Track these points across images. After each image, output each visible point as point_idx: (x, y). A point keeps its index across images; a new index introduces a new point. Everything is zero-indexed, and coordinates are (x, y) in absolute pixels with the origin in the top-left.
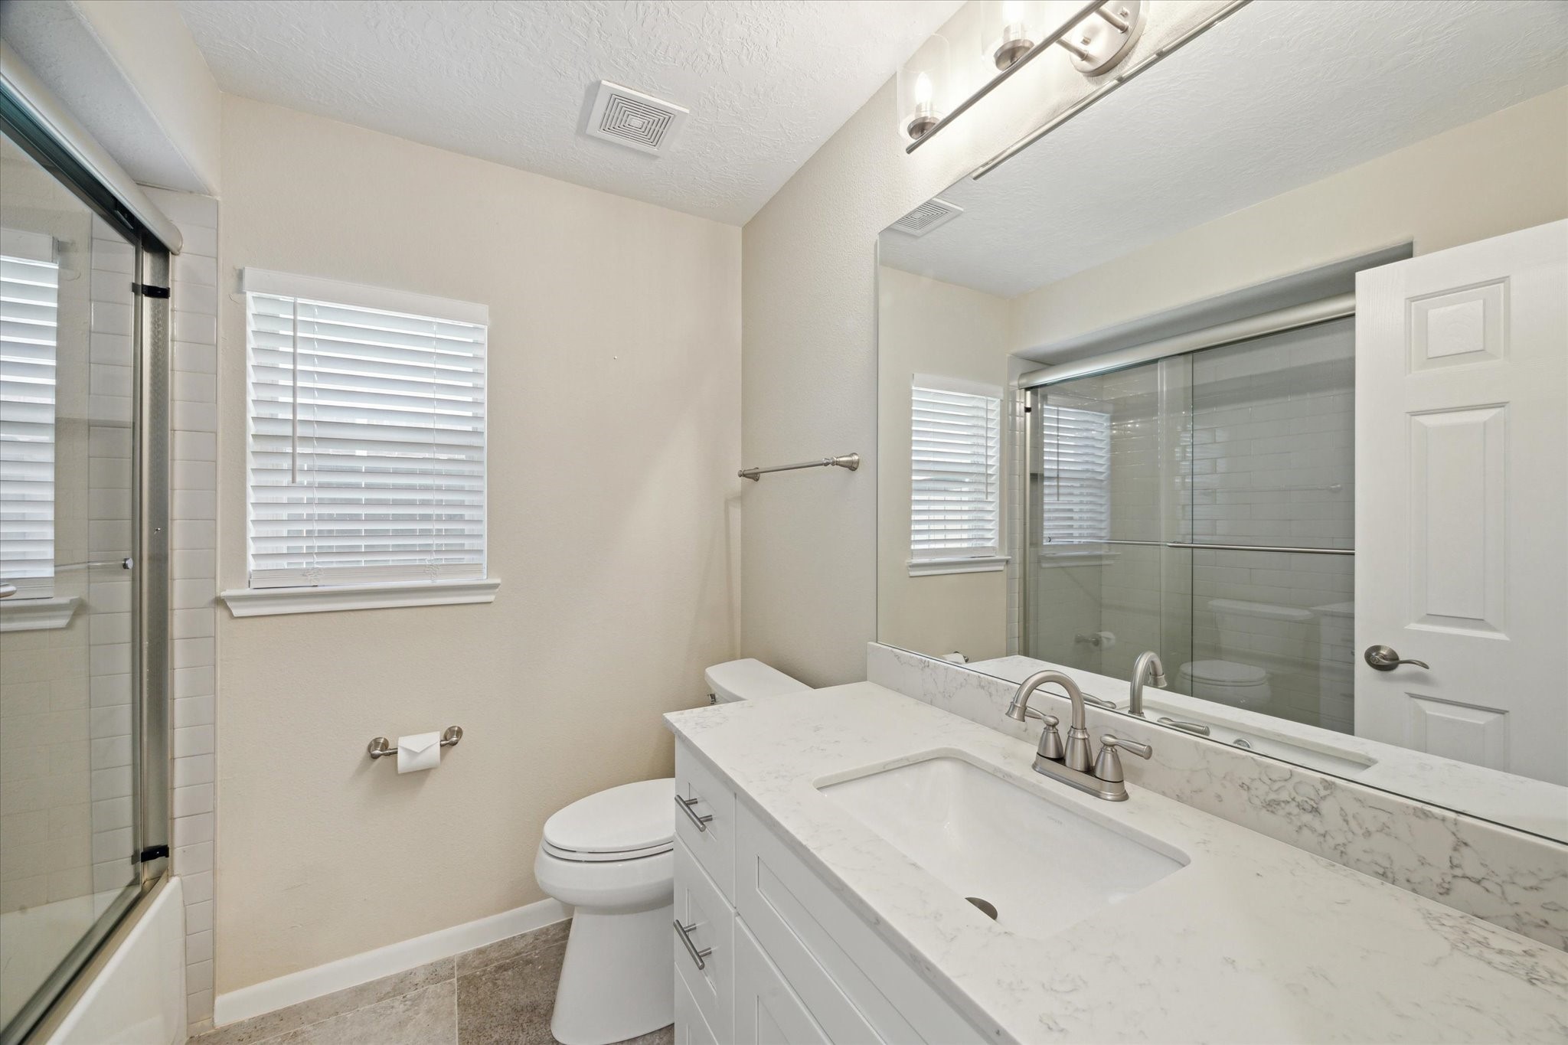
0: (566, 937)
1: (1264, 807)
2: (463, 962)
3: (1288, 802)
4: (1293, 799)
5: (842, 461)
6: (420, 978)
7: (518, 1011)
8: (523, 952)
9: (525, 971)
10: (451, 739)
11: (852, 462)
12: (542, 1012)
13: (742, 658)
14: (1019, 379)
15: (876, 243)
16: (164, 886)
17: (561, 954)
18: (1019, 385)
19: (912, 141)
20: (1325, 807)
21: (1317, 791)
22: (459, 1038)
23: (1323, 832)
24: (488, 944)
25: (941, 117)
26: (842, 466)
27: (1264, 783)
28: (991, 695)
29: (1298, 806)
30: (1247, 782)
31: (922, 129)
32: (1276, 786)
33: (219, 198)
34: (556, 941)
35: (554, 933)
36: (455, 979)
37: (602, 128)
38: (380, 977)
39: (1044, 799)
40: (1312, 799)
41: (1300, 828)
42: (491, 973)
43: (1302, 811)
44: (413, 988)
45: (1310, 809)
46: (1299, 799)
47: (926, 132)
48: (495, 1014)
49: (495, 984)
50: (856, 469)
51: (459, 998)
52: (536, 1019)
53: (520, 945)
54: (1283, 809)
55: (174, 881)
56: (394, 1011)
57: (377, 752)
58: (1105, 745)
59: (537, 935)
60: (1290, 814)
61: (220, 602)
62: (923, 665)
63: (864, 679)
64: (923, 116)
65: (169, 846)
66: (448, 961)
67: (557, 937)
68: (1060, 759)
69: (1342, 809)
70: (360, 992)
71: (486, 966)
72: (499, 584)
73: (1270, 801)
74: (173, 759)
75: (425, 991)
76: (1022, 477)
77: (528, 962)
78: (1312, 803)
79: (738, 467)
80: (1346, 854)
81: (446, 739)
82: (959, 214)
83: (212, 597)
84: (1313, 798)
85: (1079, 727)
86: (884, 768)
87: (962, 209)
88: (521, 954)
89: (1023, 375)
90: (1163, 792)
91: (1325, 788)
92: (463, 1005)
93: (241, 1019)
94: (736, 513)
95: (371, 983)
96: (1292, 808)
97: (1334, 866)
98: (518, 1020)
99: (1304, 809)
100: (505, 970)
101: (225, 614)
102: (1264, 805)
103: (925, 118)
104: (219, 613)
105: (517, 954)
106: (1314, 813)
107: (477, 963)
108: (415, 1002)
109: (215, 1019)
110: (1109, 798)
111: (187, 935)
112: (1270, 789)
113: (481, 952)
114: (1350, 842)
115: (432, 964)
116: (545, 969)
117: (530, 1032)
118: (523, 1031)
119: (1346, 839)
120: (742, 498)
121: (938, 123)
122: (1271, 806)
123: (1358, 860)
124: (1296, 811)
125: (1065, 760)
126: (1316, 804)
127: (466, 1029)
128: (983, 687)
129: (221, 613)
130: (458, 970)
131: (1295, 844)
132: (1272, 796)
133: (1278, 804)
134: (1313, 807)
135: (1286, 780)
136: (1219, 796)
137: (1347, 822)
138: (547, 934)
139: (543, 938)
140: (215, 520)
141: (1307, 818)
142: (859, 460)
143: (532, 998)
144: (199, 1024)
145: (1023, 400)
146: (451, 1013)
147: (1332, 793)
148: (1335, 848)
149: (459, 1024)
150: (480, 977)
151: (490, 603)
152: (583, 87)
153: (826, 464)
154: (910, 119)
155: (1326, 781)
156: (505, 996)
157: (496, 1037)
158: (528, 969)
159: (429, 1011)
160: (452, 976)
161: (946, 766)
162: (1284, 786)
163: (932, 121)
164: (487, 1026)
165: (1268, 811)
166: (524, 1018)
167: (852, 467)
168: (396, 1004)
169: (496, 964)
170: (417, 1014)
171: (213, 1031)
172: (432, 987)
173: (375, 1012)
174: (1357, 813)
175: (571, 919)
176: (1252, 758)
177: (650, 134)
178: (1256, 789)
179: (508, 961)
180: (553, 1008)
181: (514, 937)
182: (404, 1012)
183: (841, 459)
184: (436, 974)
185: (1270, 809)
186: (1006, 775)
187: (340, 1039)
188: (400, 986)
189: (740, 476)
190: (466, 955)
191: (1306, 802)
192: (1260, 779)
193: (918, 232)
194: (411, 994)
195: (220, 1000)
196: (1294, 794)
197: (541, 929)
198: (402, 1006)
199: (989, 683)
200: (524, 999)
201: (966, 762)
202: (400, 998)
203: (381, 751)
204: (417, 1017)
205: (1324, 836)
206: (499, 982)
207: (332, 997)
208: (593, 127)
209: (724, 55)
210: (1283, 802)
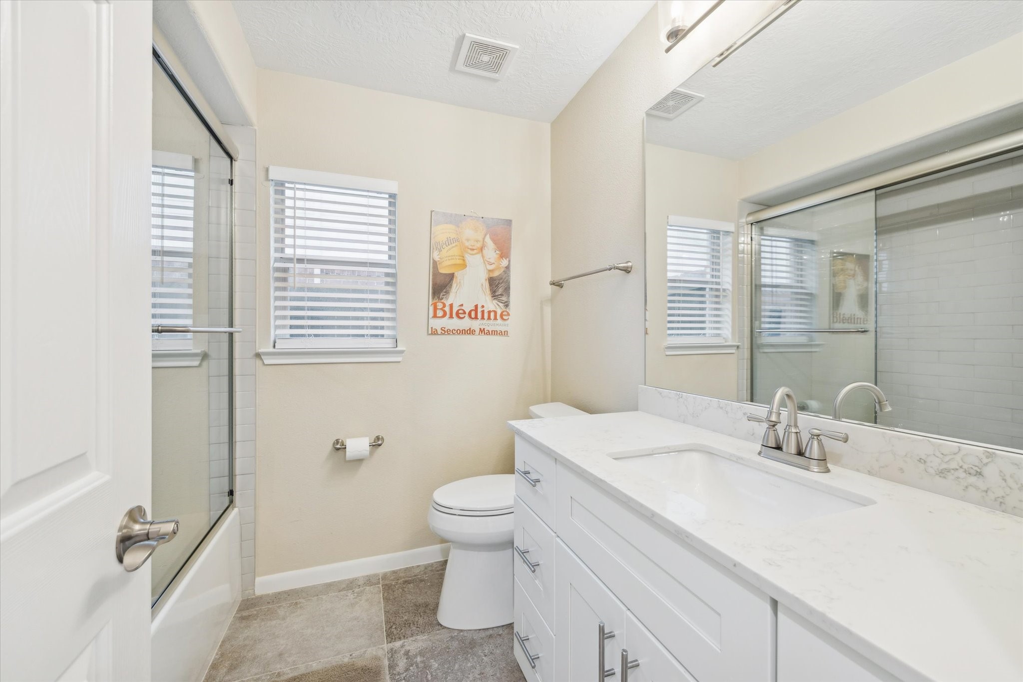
0: (444, 569)
1: (937, 474)
2: (385, 577)
3: (957, 469)
4: (961, 467)
5: (621, 267)
6: (361, 582)
7: (417, 606)
8: (418, 575)
9: (420, 585)
10: (377, 443)
11: (627, 267)
12: (431, 608)
13: (552, 401)
14: (746, 218)
15: (644, 118)
16: (231, 512)
17: (441, 578)
18: (746, 222)
19: (669, 44)
20: (986, 471)
21: (981, 460)
22: (385, 616)
23: (985, 489)
24: (399, 568)
25: (689, 25)
26: (619, 269)
27: (937, 457)
28: (727, 413)
29: (965, 471)
30: (923, 457)
31: (676, 35)
32: (947, 459)
33: (256, 128)
34: (438, 571)
35: (436, 566)
36: (381, 585)
37: (465, 65)
38: (340, 579)
39: (767, 472)
40: (976, 466)
41: (967, 487)
42: (401, 584)
43: (968, 475)
44: (358, 587)
45: (975, 473)
46: (965, 466)
47: (679, 37)
48: (404, 606)
49: (403, 590)
50: (630, 272)
51: (383, 595)
52: (428, 611)
53: (417, 571)
54: (953, 474)
55: (236, 510)
56: (348, 598)
57: (338, 446)
58: (812, 435)
59: (426, 567)
60: (958, 478)
61: (258, 355)
62: (678, 397)
63: (636, 409)
64: (677, 25)
65: (234, 490)
66: (376, 575)
67: (438, 569)
68: (779, 448)
69: (1001, 471)
70: (329, 586)
71: (398, 580)
72: (405, 351)
73: (942, 470)
74: (236, 442)
75: (365, 589)
76: (749, 287)
77: (421, 581)
78: (976, 468)
79: (550, 279)
80: (1004, 504)
81: (375, 442)
82: (701, 100)
83: (254, 353)
84: (977, 464)
85: (793, 424)
86: (653, 451)
87: (703, 96)
88: (417, 575)
89: (750, 214)
90: (857, 469)
91: (987, 457)
92: (386, 599)
93: (268, 592)
94: (548, 310)
95: (334, 582)
96: (961, 474)
97: (994, 512)
98: (417, 611)
99: (970, 474)
100: (410, 584)
101: (260, 362)
102: (938, 473)
103: (679, 26)
104: (257, 362)
105: (415, 576)
106: (978, 476)
107: (392, 578)
108: (360, 594)
109: (255, 590)
110: (816, 470)
111: (242, 541)
112: (942, 461)
113: (394, 572)
114: (1007, 495)
115: (367, 576)
116: (432, 585)
117: (425, 618)
118: (421, 616)
119: (1005, 493)
120: (552, 300)
121: (687, 29)
122: (942, 473)
123: (1015, 507)
124: (962, 475)
125: (782, 449)
126: (980, 469)
127: (388, 612)
128: (722, 408)
129: (258, 362)
130: (382, 580)
131: (963, 499)
132: (944, 466)
133: (949, 471)
134: (977, 472)
135: (955, 454)
136: (901, 469)
137: (1005, 480)
138: (432, 567)
139: (430, 568)
140: (255, 309)
141: (972, 480)
142: (632, 265)
143: (425, 600)
144: (247, 592)
145: (750, 233)
146: (379, 602)
147: (992, 460)
148: (995, 500)
149: (384, 608)
150: (395, 585)
151: (399, 362)
152: (455, 39)
153: (610, 269)
154: (668, 28)
155: (988, 452)
156: (409, 597)
157: (406, 618)
158: (422, 585)
159: (367, 600)
160: (379, 583)
161: (695, 456)
162: (953, 459)
163: (683, 28)
164: (400, 612)
165: (940, 477)
166: (421, 610)
167: (627, 270)
168: (349, 594)
169: (403, 579)
170: (361, 601)
171: (254, 597)
172: (368, 588)
173: (338, 597)
174: (1014, 474)
175: (447, 560)
176: (928, 440)
177: (494, 66)
178: (931, 462)
179: (410, 579)
180: (438, 606)
181: (413, 567)
182: (353, 599)
183: (619, 265)
184: (370, 581)
185: (942, 475)
186: (739, 458)
187: (320, 608)
188: (350, 585)
189: (551, 284)
190: (386, 573)
191: (972, 468)
192: (934, 455)
193: (671, 116)
194: (357, 590)
195: (258, 580)
196: (961, 463)
197: (429, 564)
198: (352, 596)
199: (726, 405)
200: (420, 600)
201: (709, 452)
202: (351, 591)
203: (339, 447)
204: (361, 602)
205: (986, 492)
206: (406, 589)
207: (314, 587)
208: (460, 66)
209: (542, 6)
210: (953, 469)
